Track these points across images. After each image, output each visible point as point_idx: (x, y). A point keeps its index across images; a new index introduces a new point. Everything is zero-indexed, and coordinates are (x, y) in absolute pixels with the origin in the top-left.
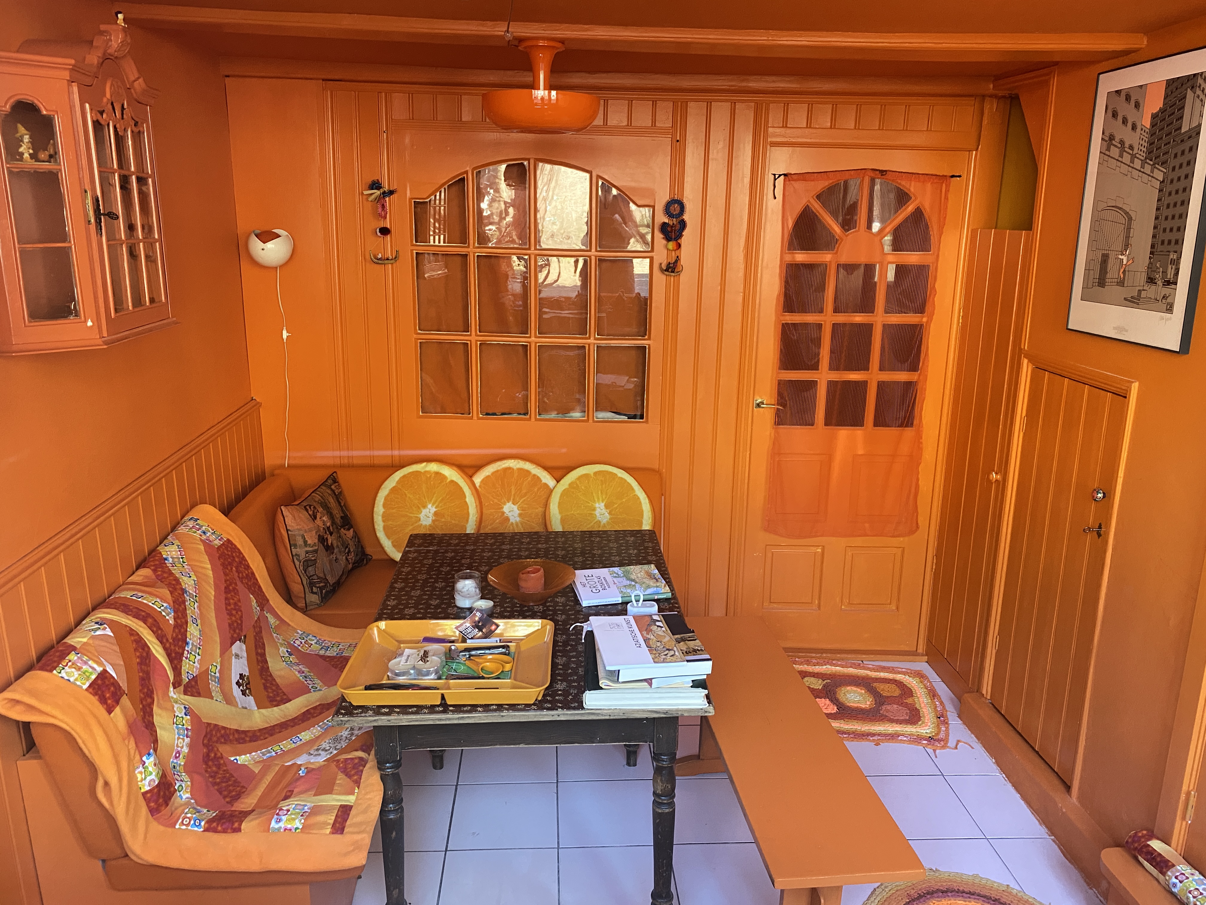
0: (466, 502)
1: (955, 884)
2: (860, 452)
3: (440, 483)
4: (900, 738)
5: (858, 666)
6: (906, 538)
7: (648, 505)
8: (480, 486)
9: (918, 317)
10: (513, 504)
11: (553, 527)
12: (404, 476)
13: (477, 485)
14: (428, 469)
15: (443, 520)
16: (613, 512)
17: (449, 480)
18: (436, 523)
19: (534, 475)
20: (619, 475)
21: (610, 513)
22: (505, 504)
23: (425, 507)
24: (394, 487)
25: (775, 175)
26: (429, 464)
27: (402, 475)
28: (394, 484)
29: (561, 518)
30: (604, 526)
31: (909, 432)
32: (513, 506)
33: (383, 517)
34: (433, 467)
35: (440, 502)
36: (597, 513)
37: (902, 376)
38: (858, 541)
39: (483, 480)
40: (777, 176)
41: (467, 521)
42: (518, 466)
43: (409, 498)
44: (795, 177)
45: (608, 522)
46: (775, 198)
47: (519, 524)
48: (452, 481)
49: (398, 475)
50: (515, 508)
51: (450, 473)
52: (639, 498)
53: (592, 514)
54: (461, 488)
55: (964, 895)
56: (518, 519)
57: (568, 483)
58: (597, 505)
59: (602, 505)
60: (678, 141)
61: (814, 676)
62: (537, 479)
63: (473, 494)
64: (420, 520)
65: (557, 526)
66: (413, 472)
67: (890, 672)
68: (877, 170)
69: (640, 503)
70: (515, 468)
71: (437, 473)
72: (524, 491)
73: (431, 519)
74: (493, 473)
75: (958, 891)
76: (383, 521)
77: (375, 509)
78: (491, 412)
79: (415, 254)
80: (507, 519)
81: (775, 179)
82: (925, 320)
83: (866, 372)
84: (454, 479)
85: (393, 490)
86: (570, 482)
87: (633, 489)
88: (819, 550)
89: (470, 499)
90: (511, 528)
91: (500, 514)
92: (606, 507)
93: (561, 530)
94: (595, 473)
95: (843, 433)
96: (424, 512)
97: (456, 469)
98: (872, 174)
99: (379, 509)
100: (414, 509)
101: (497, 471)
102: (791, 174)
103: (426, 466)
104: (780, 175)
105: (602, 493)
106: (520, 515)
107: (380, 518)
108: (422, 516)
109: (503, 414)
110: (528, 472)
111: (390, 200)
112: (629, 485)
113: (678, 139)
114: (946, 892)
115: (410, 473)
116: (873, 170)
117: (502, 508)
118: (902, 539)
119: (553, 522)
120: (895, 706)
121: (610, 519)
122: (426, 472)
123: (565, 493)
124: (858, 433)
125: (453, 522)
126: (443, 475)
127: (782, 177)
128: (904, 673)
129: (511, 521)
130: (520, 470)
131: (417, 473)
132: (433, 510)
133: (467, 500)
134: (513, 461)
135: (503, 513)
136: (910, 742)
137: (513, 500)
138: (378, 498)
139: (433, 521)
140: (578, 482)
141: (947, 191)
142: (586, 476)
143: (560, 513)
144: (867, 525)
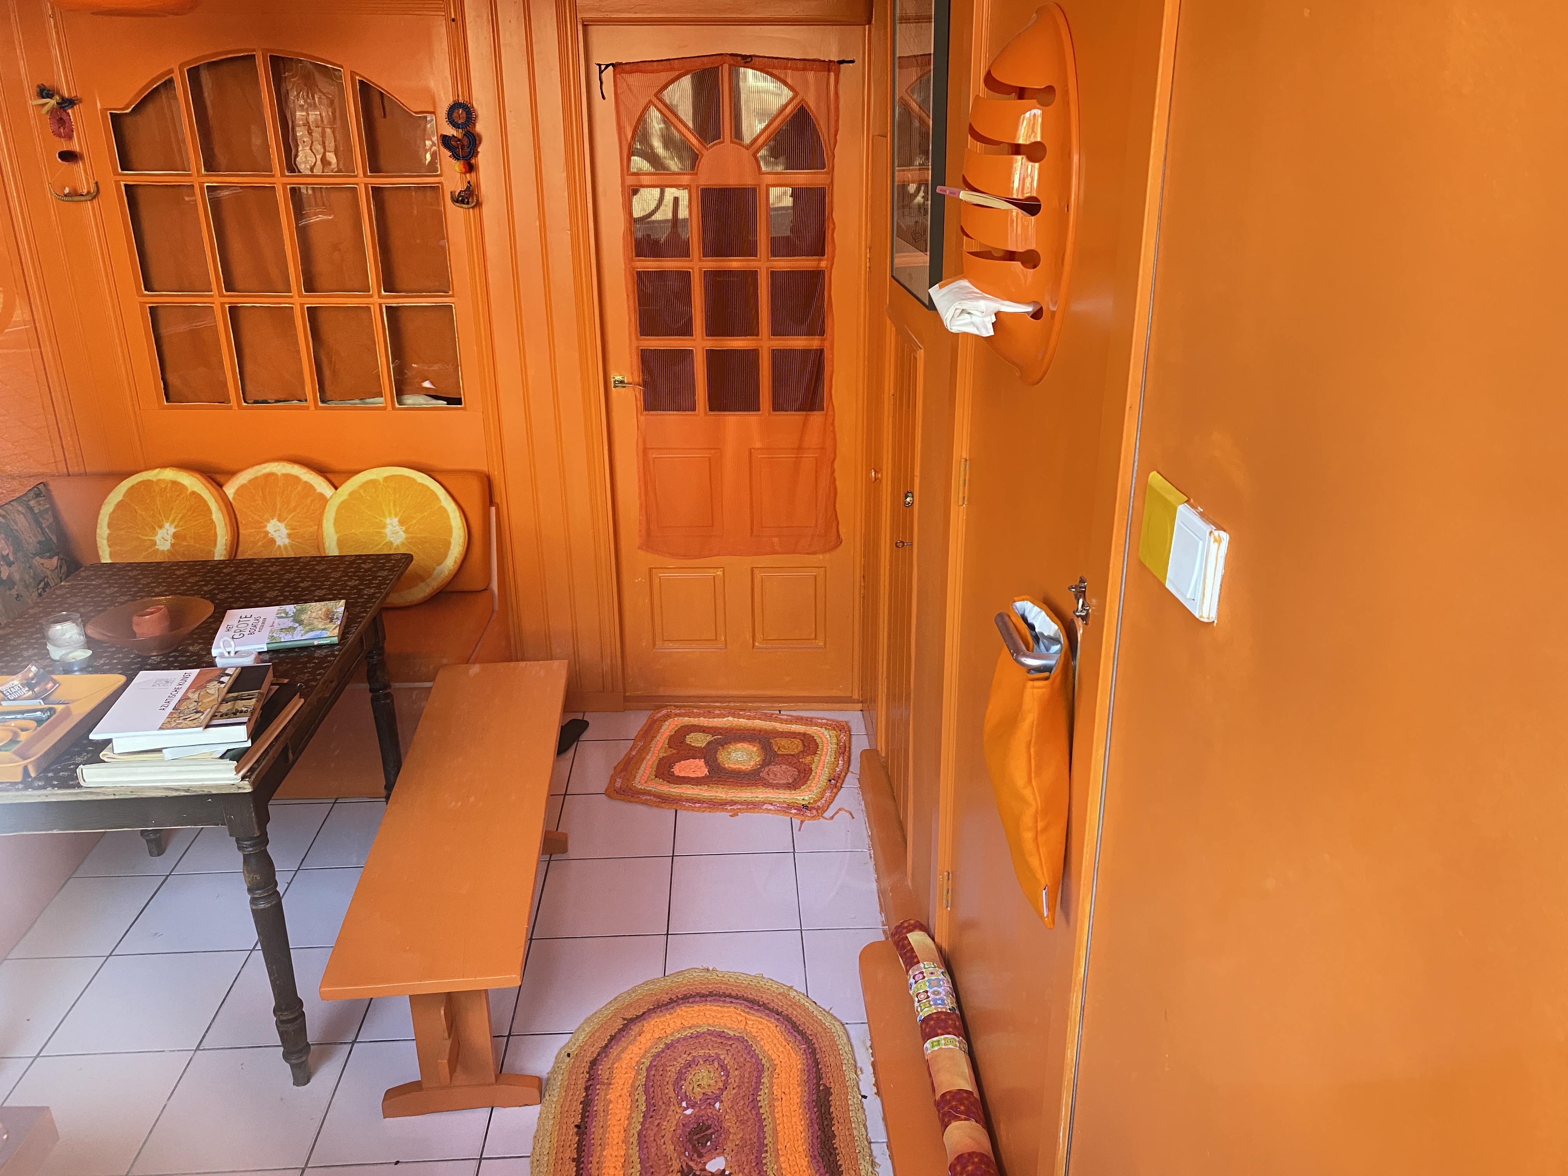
0: (212, 519)
1: (723, 986)
2: (758, 445)
3: (178, 496)
4: (765, 807)
5: (770, 718)
6: (827, 556)
7: (459, 519)
8: (234, 499)
9: (814, 260)
10: (279, 521)
11: (327, 551)
12: (132, 487)
13: (231, 497)
14: (161, 477)
15: (185, 543)
16: (410, 530)
17: (189, 491)
18: (176, 547)
19: (306, 482)
20: (419, 480)
21: (406, 532)
22: (268, 521)
23: (161, 527)
24: (121, 501)
25: (600, 65)
26: (162, 470)
27: (130, 485)
28: (120, 498)
29: (338, 540)
30: (398, 547)
31: (816, 418)
32: (279, 524)
33: (108, 541)
34: (169, 474)
35: (181, 519)
36: (388, 531)
37: (799, 343)
38: (766, 560)
39: (238, 490)
40: (603, 67)
41: (215, 544)
42: (284, 471)
43: (141, 515)
44: (628, 67)
45: (403, 544)
46: (604, 98)
47: (289, 548)
48: (193, 493)
49: (126, 484)
50: (282, 526)
51: (191, 482)
52: (446, 511)
53: (381, 533)
54: (205, 502)
55: (728, 999)
56: (287, 541)
57: (348, 492)
58: (388, 521)
59: (395, 521)
60: (453, 20)
61: (704, 732)
62: (309, 487)
63: (220, 509)
64: (155, 544)
65: (332, 549)
66: (143, 482)
67: (806, 724)
68: (737, 55)
69: (448, 516)
70: (279, 473)
71: (174, 483)
72: (293, 504)
73: (169, 541)
74: (250, 481)
75: (725, 995)
76: (110, 546)
77: (98, 531)
78: (260, 399)
79: (123, 188)
80: (273, 541)
81: (601, 72)
82: (823, 264)
83: (754, 337)
84: (196, 489)
85: (120, 505)
86: (350, 490)
87: (438, 499)
88: (720, 573)
89: (218, 517)
90: (278, 553)
91: (263, 535)
92: (401, 523)
93: (337, 554)
94: (386, 479)
95: (732, 420)
96: (161, 533)
97: (198, 476)
98: (731, 60)
99: (103, 531)
100: (148, 530)
101: (256, 478)
102: (621, 64)
103: (158, 474)
104: (607, 66)
105: (394, 505)
106: (289, 536)
107: (105, 542)
108: (158, 538)
109: (277, 401)
110: (297, 479)
111: (74, 113)
112: (433, 493)
113: (453, 16)
114: (707, 996)
115: (140, 482)
116: (732, 55)
117: (265, 526)
118: (821, 557)
119: (327, 545)
120: (784, 767)
121: (407, 538)
122: (159, 480)
123: (343, 506)
124: (752, 419)
125: (198, 546)
126: (183, 485)
127: (611, 67)
128: (821, 725)
129: (278, 543)
130: (287, 476)
131: (147, 483)
132: (172, 530)
133: (214, 517)
134: (276, 464)
135: (267, 533)
136: (777, 811)
137: (279, 515)
138: (100, 516)
139: (173, 545)
140: (362, 491)
141: (837, 82)
142: (373, 482)
143: (337, 532)
144: (776, 540)
